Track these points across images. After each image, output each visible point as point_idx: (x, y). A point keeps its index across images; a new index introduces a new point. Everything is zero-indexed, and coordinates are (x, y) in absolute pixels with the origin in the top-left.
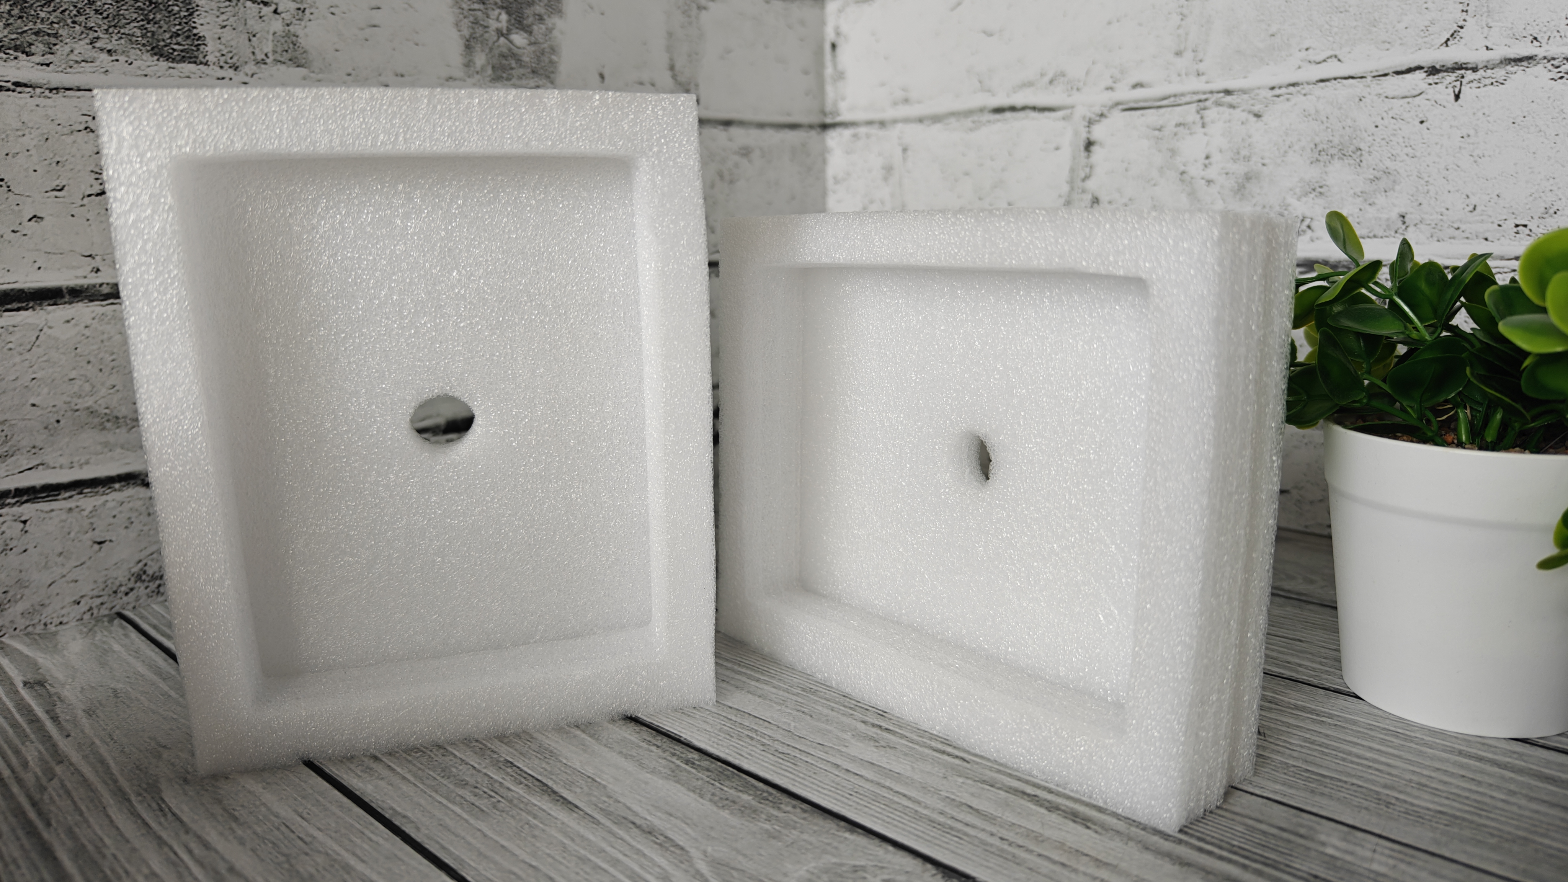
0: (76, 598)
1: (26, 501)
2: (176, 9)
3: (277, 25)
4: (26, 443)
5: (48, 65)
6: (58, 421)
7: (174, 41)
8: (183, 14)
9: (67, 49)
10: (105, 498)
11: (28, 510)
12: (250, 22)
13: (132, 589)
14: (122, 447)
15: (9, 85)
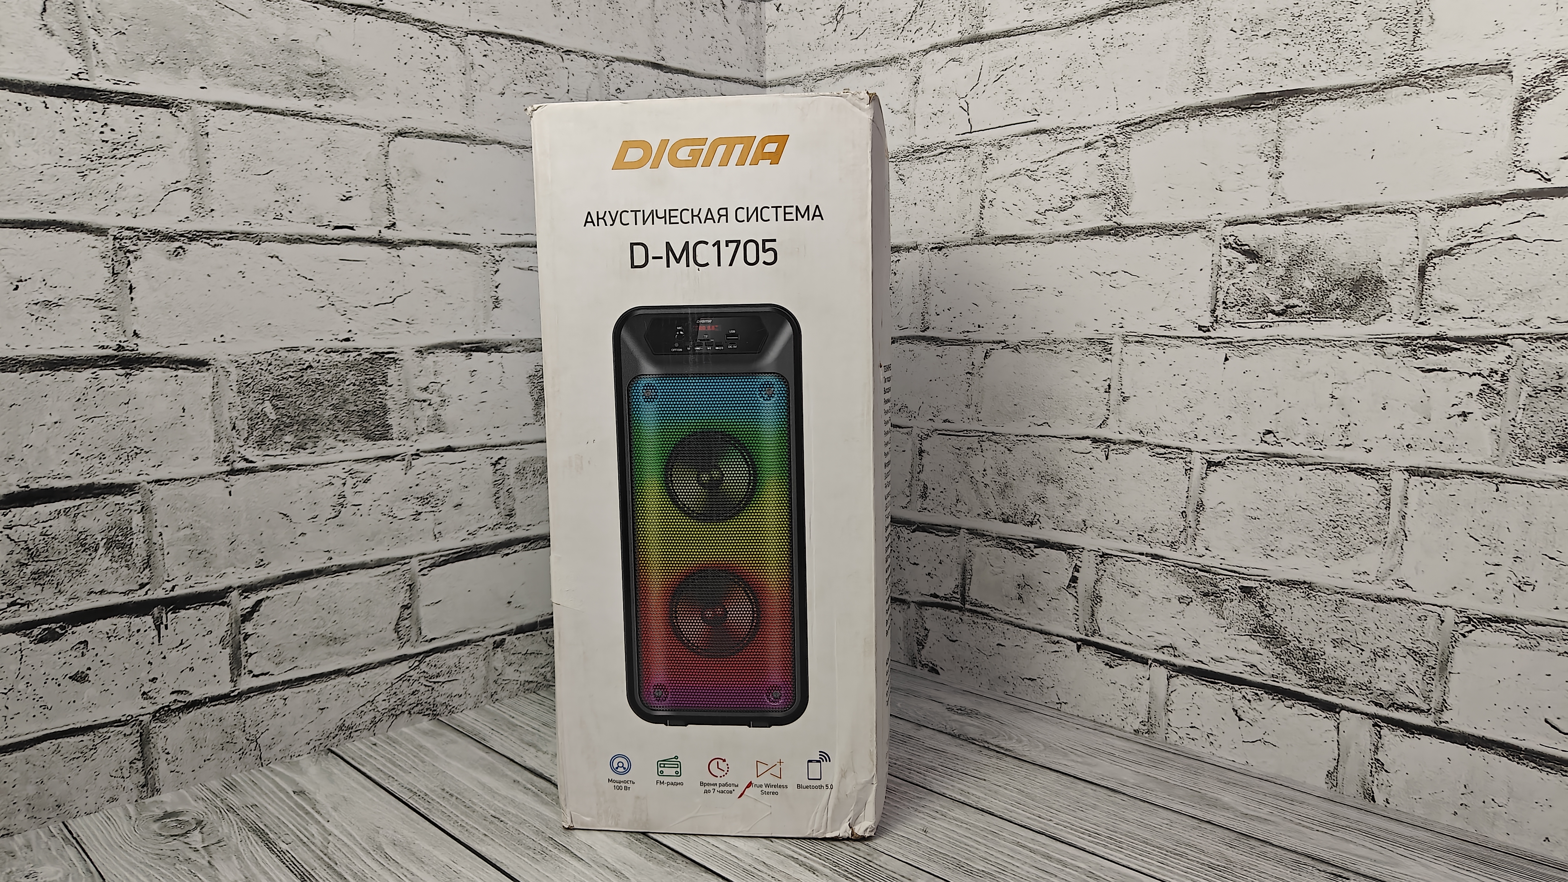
0: (308, 741)
1: (287, 688)
2: (378, 412)
3: (430, 411)
4: (289, 656)
5: (313, 453)
6: (306, 643)
7: (376, 429)
8: (381, 414)
9: (323, 443)
10: (326, 683)
11: (288, 692)
12: (415, 413)
13: (337, 735)
14: (337, 655)
15: (294, 467)
